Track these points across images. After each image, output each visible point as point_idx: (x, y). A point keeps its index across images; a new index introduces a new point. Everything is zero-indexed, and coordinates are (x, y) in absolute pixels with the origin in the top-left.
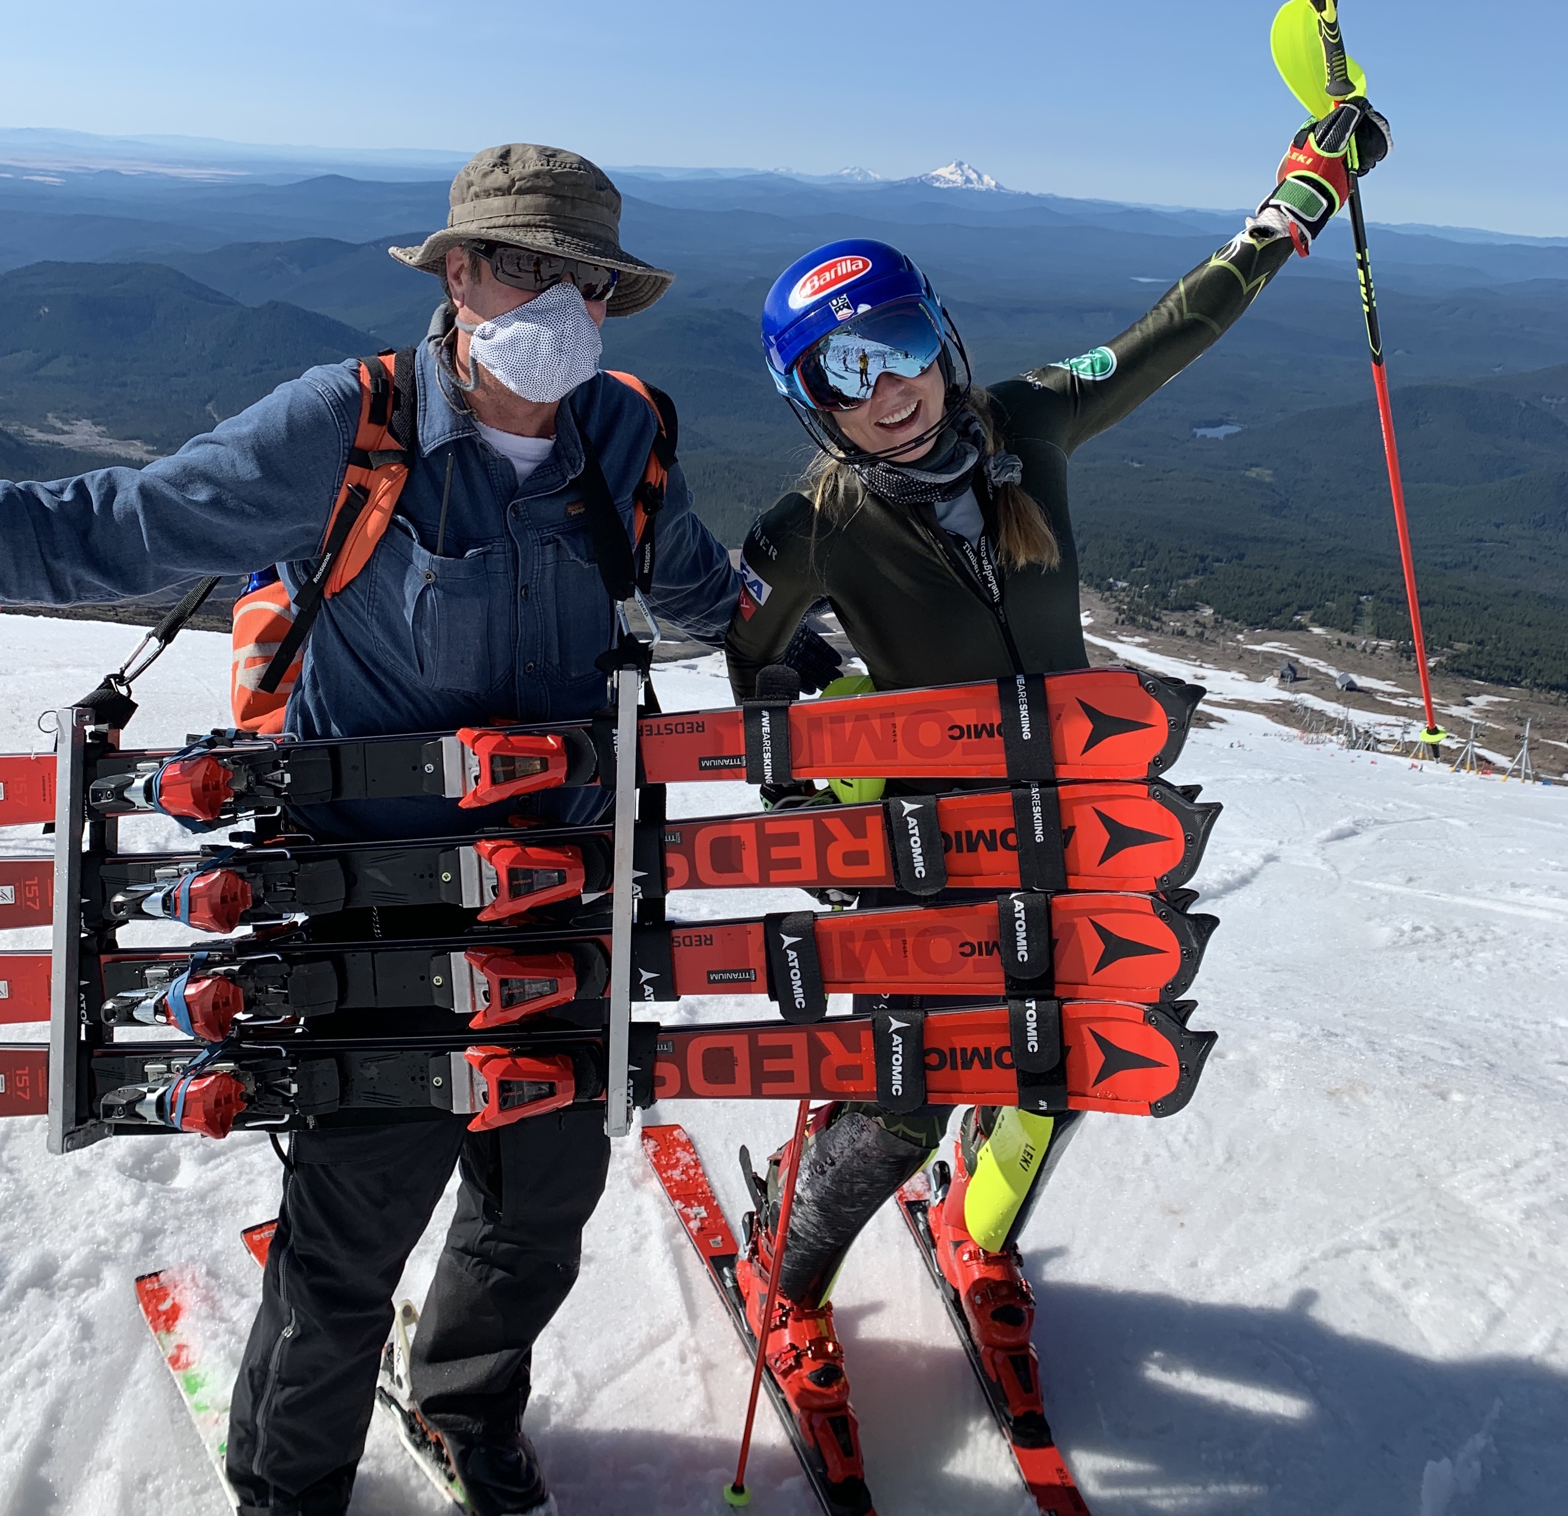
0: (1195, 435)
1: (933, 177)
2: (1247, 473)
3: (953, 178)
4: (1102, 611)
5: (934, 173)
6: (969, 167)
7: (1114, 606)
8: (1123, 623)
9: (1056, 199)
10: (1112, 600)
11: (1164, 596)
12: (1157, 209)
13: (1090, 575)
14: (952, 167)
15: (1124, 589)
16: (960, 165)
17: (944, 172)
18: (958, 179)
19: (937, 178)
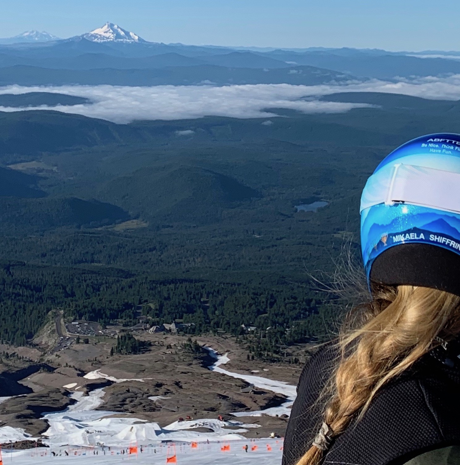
0: (296, 210)
1: (92, 35)
2: (335, 235)
3: (107, 35)
4: (237, 351)
5: (93, 33)
6: (118, 27)
7: (246, 346)
8: (253, 358)
9: (182, 46)
10: (245, 341)
11: (282, 333)
12: (255, 50)
13: (228, 323)
14: (105, 28)
15: (252, 332)
16: (111, 26)
17: (100, 31)
18: (111, 36)
19: (95, 36)
